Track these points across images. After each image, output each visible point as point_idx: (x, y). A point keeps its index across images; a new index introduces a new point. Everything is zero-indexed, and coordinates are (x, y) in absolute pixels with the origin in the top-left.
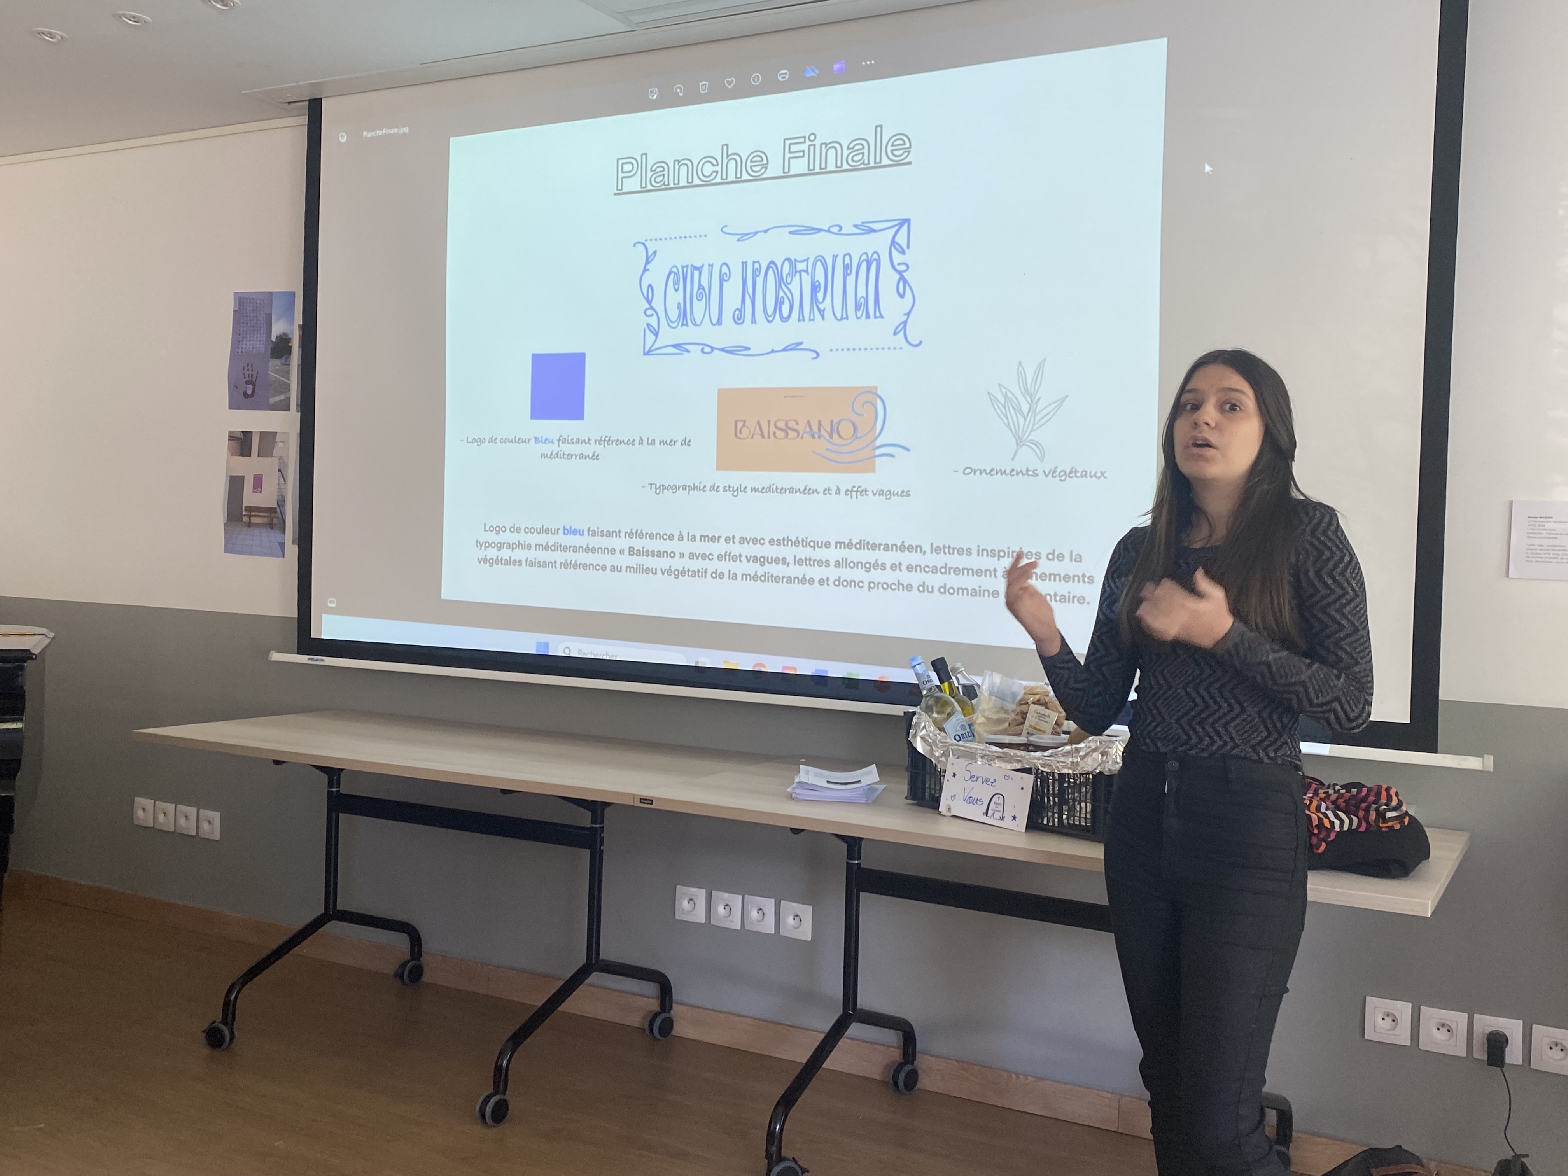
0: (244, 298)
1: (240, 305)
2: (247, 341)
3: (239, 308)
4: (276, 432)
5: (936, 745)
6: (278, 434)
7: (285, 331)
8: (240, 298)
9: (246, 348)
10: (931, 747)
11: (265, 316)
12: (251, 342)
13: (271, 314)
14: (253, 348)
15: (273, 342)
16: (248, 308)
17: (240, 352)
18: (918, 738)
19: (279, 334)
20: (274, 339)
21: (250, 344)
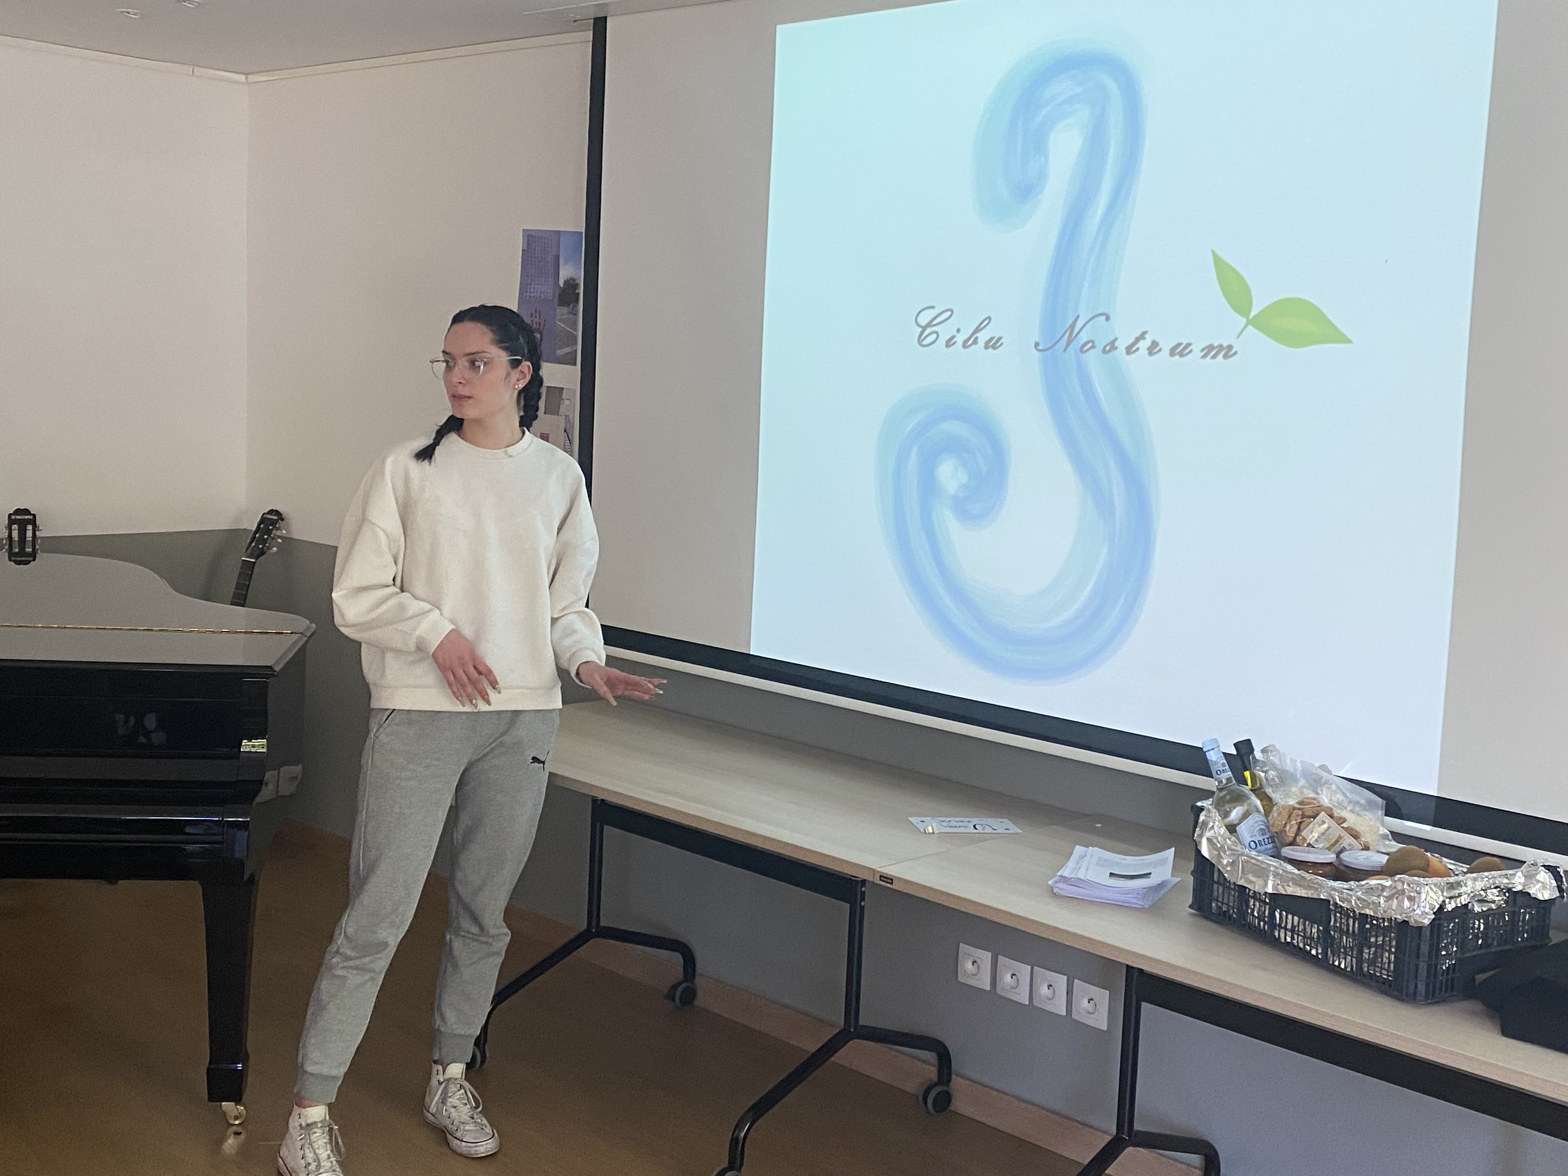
0: (532, 236)
1: (528, 244)
2: (535, 284)
3: (528, 247)
4: (563, 388)
5: (1225, 853)
6: (564, 391)
7: (573, 276)
8: (528, 236)
9: (534, 292)
10: (1219, 854)
11: (552, 257)
12: (540, 286)
13: (558, 257)
14: (541, 292)
15: (560, 286)
16: (537, 249)
17: (528, 297)
18: (1204, 841)
19: (566, 279)
20: (561, 284)
21: (538, 289)
